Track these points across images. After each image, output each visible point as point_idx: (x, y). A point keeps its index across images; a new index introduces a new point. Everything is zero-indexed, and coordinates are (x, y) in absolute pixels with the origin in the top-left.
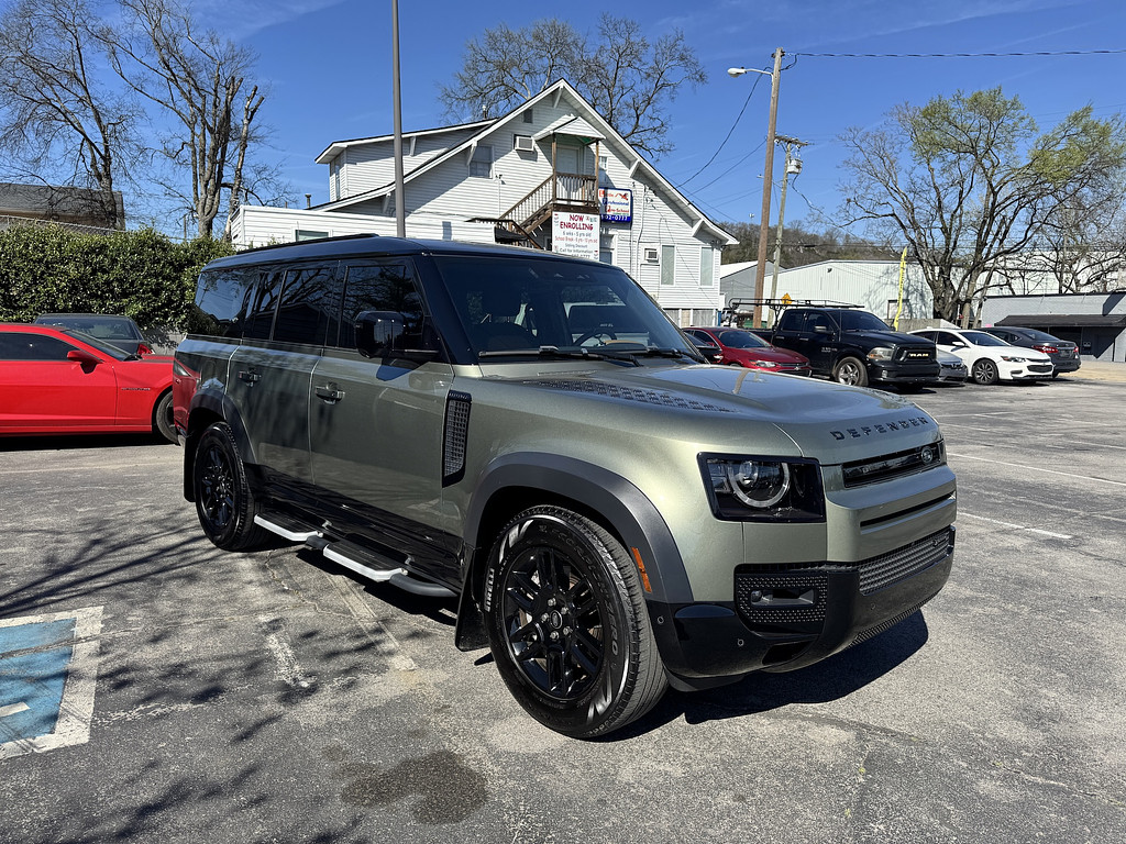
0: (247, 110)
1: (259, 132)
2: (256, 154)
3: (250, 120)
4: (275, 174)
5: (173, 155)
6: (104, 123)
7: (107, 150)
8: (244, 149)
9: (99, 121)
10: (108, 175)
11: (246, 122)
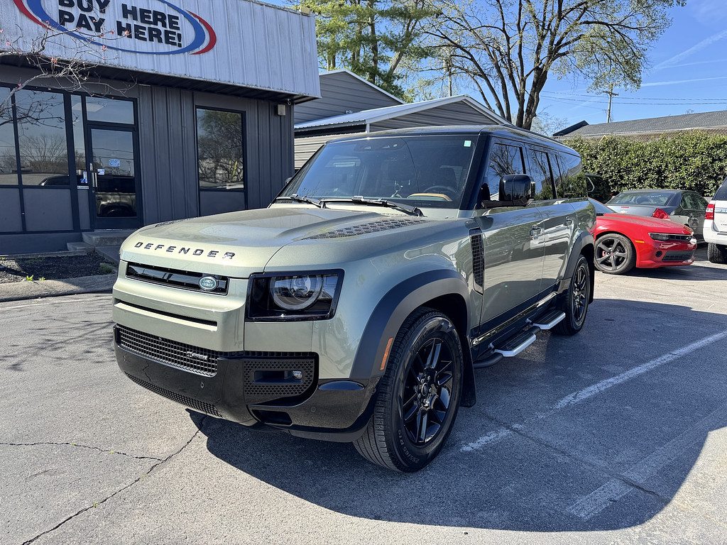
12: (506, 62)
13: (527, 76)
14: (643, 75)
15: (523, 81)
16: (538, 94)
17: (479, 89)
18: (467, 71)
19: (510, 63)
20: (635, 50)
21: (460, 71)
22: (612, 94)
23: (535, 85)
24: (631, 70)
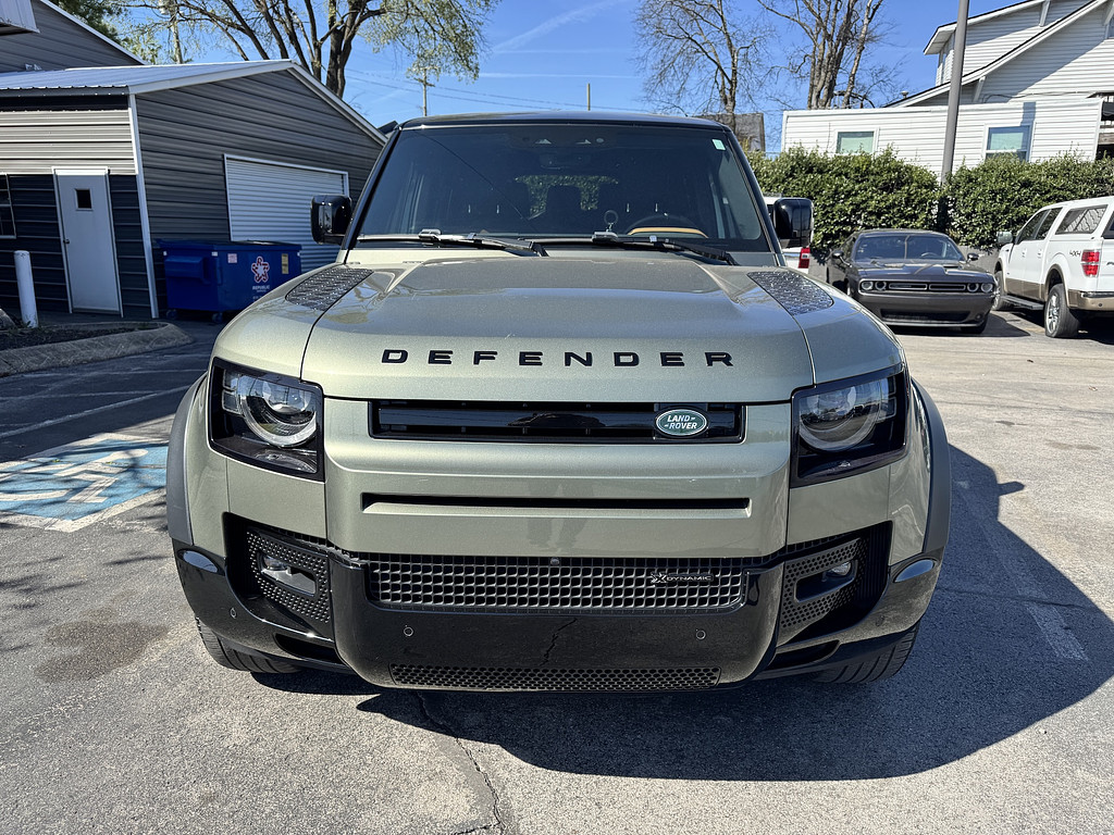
0: (869, 8)
1: (878, 32)
2: (875, 56)
3: (870, 19)
4: (893, 74)
5: (795, 70)
6: (736, 47)
7: (735, 73)
8: (860, 53)
9: (731, 46)
10: (733, 99)
11: (866, 21)
12: (282, 11)
13: (323, 40)
14: (480, 58)
15: (318, 47)
16: (342, 71)
17: (240, 53)
18: (212, 17)
19: (290, 17)
20: (467, 22)
21: (199, 16)
22: (426, 84)
23: (334, 55)
24: (464, 49)
